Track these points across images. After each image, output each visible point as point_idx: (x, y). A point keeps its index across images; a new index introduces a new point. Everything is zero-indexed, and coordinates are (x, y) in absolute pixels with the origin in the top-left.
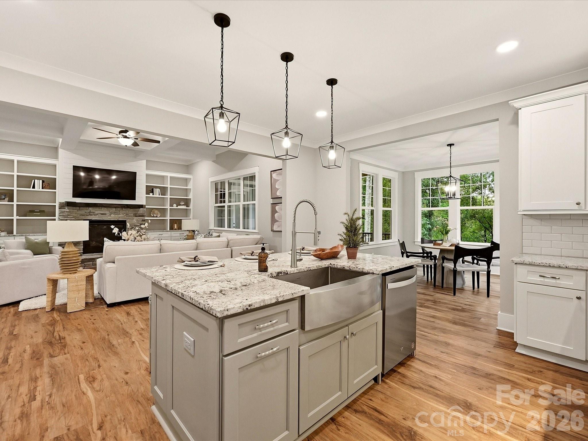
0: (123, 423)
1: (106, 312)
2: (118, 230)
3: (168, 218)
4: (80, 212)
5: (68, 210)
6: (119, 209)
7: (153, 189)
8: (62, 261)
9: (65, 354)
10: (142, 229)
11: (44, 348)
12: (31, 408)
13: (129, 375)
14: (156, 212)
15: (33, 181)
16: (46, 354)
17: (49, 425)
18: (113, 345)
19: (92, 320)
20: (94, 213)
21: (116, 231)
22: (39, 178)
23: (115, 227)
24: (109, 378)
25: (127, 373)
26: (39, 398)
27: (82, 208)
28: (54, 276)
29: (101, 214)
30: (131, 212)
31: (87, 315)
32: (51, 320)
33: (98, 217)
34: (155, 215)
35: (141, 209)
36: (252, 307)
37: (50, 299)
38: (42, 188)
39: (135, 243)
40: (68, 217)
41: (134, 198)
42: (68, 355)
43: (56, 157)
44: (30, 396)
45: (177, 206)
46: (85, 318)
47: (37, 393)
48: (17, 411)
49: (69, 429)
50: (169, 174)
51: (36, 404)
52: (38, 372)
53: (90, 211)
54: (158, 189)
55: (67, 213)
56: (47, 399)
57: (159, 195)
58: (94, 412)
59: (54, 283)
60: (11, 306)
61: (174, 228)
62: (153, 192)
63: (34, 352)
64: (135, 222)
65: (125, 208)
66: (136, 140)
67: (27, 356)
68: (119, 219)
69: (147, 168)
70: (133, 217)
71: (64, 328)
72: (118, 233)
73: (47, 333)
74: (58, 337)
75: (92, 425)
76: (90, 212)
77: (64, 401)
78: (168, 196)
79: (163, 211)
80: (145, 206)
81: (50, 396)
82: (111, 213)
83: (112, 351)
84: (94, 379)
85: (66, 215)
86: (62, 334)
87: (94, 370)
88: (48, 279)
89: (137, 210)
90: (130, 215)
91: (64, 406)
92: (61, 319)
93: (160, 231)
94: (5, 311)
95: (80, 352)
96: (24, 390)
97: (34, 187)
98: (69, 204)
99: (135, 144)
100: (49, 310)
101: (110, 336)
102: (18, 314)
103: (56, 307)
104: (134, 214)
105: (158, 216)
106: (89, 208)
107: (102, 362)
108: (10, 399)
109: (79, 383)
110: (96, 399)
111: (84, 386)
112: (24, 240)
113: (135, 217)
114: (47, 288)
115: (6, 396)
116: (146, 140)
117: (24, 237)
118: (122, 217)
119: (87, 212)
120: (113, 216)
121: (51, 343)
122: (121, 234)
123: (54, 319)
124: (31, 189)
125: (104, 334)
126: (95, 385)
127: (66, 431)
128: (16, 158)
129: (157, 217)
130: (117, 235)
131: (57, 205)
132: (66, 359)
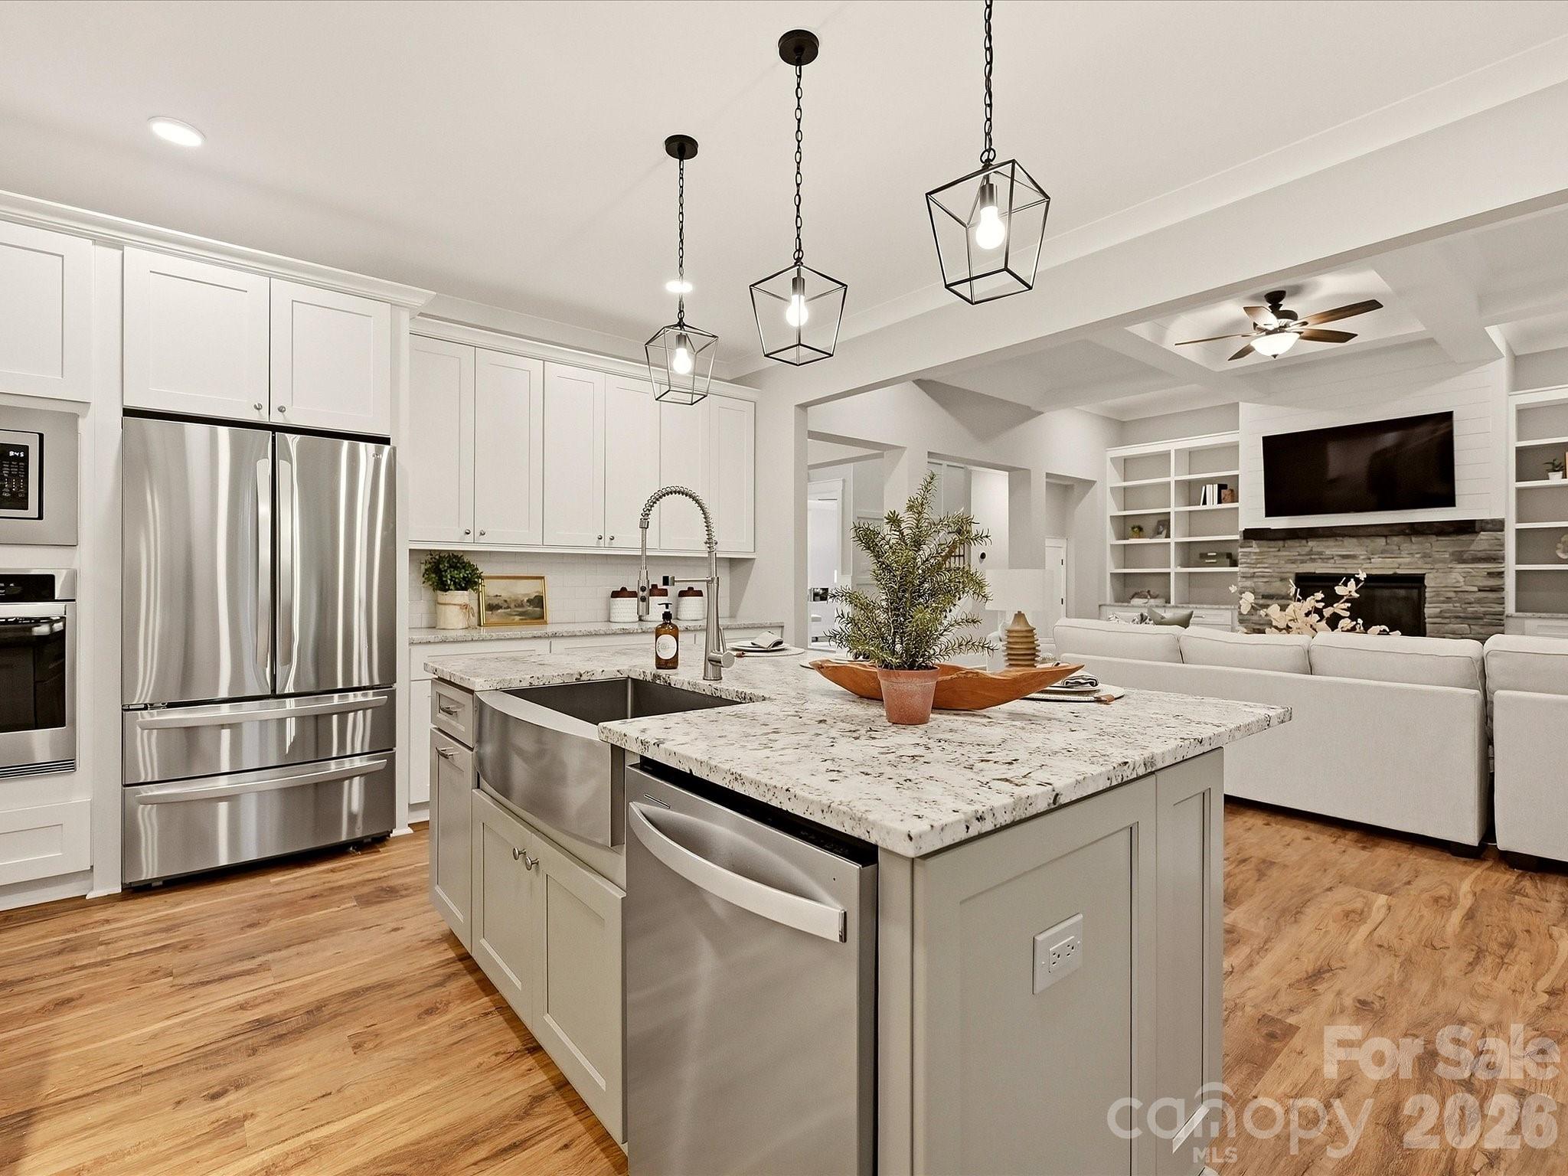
4: (1285, 553)
5: (1257, 550)
15: (1204, 488)
20: (1320, 553)
22: (1211, 481)
29: (1340, 556)
30: (1442, 547)
33: (1330, 565)
40: (1258, 566)
43: (1235, 426)
64: (1458, 582)
68: (1400, 572)
76: (1310, 553)
85: (1252, 562)
90: (1437, 556)
104: (1452, 554)
106: (1307, 542)
113: (1459, 563)
118: (1409, 564)
119: (1303, 553)
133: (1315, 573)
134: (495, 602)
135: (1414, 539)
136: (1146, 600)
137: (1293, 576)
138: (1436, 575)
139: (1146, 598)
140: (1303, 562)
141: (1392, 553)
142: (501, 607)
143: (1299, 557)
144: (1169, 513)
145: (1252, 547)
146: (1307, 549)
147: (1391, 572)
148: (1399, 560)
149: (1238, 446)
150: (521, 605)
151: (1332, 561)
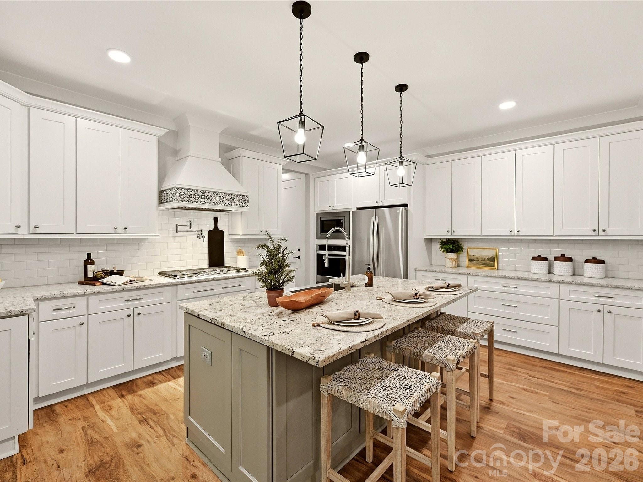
134: (473, 258)
142: (475, 261)
150: (484, 260)
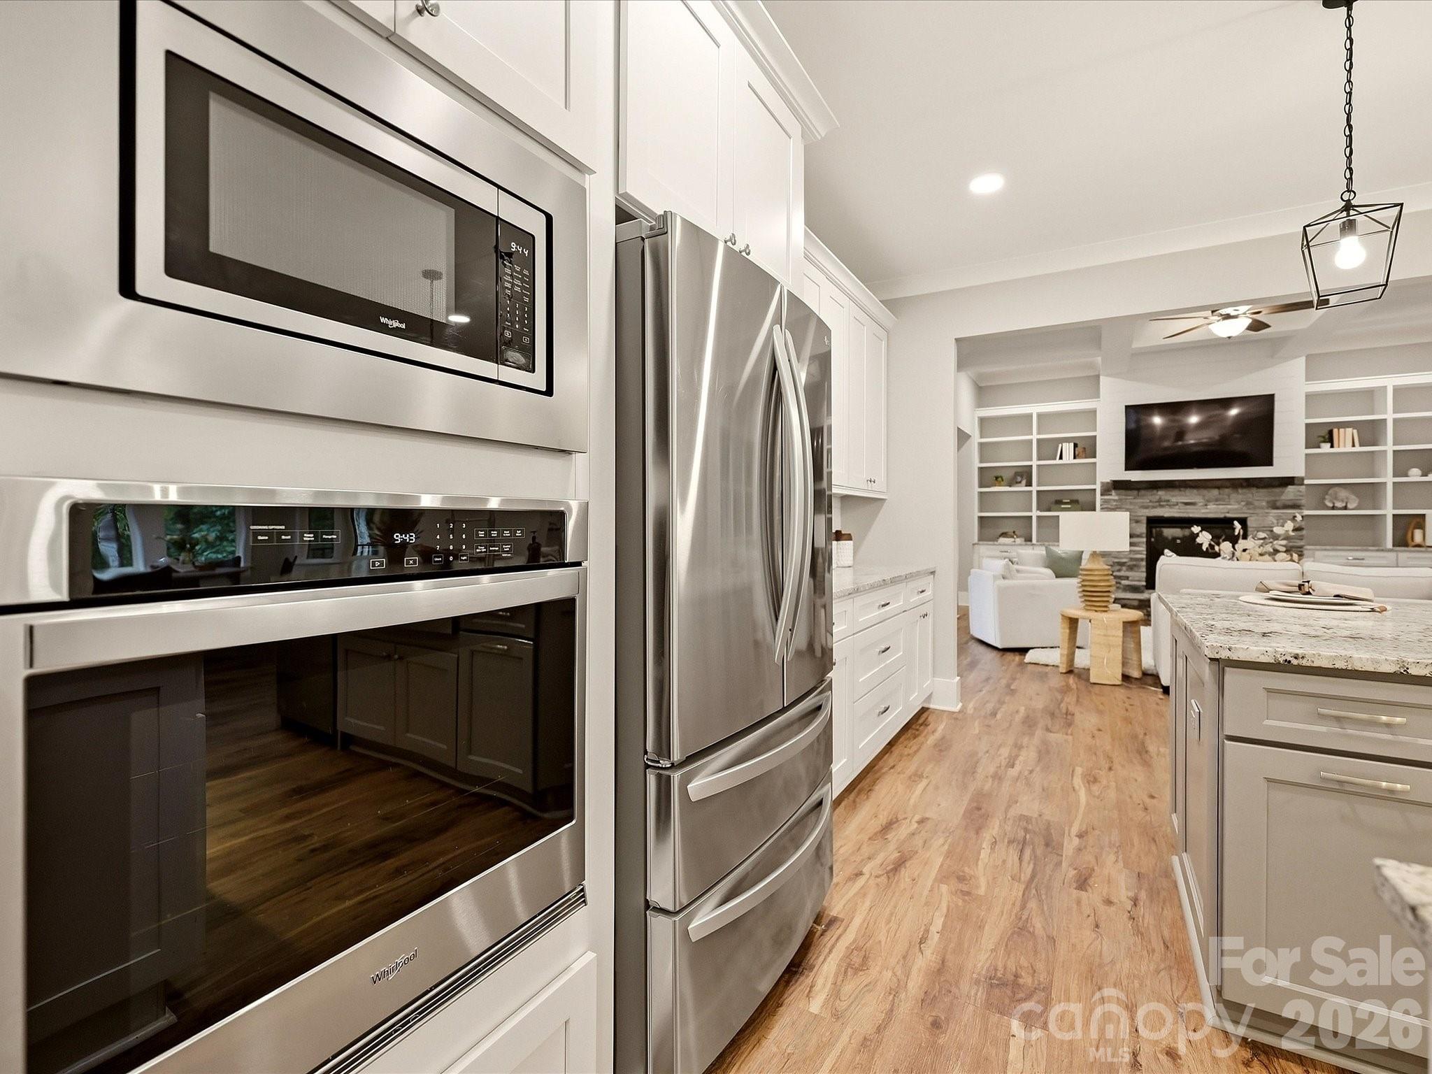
0: (1115, 850)
1: (1159, 701)
2: (1211, 537)
3: (1388, 511)
5: (1116, 498)
6: (1227, 491)
7: (1331, 433)
8: (1083, 586)
9: (1067, 734)
10: (1276, 537)
11: (1042, 716)
12: (1006, 773)
13: (1155, 801)
14: (1343, 493)
16: (1041, 724)
17: (1020, 800)
18: (1147, 752)
19: (1127, 705)
21: (1204, 539)
23: (1201, 531)
24: (1118, 789)
25: (1152, 797)
26: (1018, 768)
27: (1143, 492)
28: (1074, 613)
30: (1261, 496)
31: (1121, 694)
32: (1063, 686)
34: (1338, 504)
35: (1290, 488)
36: (1304, 663)
37: (1065, 652)
38: (1075, 458)
39: (1235, 563)
41: (1268, 462)
42: (1070, 738)
44: (1009, 762)
45: (1425, 474)
46: (1115, 698)
47: (1017, 762)
48: (992, 770)
49: (1040, 815)
50: (1390, 382)
51: (1013, 772)
52: (1025, 740)
53: (1160, 498)
54: (1349, 430)
55: (1115, 503)
56: (1026, 773)
57: (1353, 446)
58: (1080, 817)
59: (1073, 623)
60: (1017, 653)
61: (1410, 541)
62: (1330, 439)
63: (1028, 717)
65: (1242, 486)
66: (1257, 317)
67: (1018, 718)
69: (1310, 377)
70: (1267, 508)
71: (1078, 701)
72: (1210, 545)
73: (1052, 700)
74: (1064, 711)
75: (1071, 826)
76: (1160, 501)
77: (1046, 785)
78: (1389, 446)
79: (1371, 493)
80: (1302, 479)
81: (1031, 772)
82: (1209, 501)
83: (1142, 759)
84: (1095, 780)
86: (1071, 709)
87: (1100, 769)
88: (1063, 615)
89: (1277, 490)
91: (1043, 790)
92: (1077, 688)
93: (1356, 548)
94: (1010, 658)
95: (1089, 740)
96: (1005, 752)
97: (1061, 458)
98: (1118, 485)
99: (1257, 326)
100: (1064, 671)
101: (1147, 737)
102: (1022, 665)
103: (1076, 671)
104: (1268, 502)
105: (1349, 506)
107: (1116, 766)
108: (987, 755)
109: (1072, 777)
110: (1088, 804)
111: (1078, 781)
112: (1044, 552)
114: (1060, 633)
115: (985, 750)
116: (1284, 309)
117: (1044, 548)
118: (1236, 509)
119: (1155, 500)
120: (1212, 507)
121: (1052, 715)
122: (1217, 548)
123: (1068, 686)
124: (1058, 461)
125: (1140, 731)
126: (1095, 788)
127: (1036, 816)
128: (1034, 409)
129: (1345, 508)
130: (1207, 548)
131: (1098, 488)
132: (1066, 741)
133: (1163, 517)
135: (1240, 491)
136: (1013, 540)
137: (1145, 518)
138: (1257, 518)
139: (1013, 537)
140: (1154, 507)
141: (1224, 501)
143: (1150, 504)
144: (1032, 466)
145: (1111, 495)
146: (1158, 497)
147: (1222, 516)
148: (1229, 507)
149: (1096, 411)
151: (1177, 507)
